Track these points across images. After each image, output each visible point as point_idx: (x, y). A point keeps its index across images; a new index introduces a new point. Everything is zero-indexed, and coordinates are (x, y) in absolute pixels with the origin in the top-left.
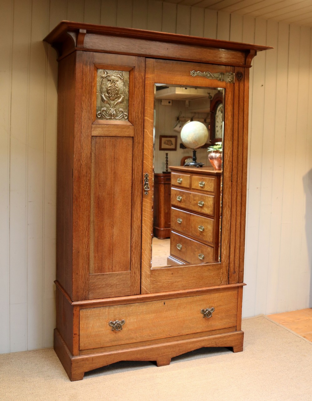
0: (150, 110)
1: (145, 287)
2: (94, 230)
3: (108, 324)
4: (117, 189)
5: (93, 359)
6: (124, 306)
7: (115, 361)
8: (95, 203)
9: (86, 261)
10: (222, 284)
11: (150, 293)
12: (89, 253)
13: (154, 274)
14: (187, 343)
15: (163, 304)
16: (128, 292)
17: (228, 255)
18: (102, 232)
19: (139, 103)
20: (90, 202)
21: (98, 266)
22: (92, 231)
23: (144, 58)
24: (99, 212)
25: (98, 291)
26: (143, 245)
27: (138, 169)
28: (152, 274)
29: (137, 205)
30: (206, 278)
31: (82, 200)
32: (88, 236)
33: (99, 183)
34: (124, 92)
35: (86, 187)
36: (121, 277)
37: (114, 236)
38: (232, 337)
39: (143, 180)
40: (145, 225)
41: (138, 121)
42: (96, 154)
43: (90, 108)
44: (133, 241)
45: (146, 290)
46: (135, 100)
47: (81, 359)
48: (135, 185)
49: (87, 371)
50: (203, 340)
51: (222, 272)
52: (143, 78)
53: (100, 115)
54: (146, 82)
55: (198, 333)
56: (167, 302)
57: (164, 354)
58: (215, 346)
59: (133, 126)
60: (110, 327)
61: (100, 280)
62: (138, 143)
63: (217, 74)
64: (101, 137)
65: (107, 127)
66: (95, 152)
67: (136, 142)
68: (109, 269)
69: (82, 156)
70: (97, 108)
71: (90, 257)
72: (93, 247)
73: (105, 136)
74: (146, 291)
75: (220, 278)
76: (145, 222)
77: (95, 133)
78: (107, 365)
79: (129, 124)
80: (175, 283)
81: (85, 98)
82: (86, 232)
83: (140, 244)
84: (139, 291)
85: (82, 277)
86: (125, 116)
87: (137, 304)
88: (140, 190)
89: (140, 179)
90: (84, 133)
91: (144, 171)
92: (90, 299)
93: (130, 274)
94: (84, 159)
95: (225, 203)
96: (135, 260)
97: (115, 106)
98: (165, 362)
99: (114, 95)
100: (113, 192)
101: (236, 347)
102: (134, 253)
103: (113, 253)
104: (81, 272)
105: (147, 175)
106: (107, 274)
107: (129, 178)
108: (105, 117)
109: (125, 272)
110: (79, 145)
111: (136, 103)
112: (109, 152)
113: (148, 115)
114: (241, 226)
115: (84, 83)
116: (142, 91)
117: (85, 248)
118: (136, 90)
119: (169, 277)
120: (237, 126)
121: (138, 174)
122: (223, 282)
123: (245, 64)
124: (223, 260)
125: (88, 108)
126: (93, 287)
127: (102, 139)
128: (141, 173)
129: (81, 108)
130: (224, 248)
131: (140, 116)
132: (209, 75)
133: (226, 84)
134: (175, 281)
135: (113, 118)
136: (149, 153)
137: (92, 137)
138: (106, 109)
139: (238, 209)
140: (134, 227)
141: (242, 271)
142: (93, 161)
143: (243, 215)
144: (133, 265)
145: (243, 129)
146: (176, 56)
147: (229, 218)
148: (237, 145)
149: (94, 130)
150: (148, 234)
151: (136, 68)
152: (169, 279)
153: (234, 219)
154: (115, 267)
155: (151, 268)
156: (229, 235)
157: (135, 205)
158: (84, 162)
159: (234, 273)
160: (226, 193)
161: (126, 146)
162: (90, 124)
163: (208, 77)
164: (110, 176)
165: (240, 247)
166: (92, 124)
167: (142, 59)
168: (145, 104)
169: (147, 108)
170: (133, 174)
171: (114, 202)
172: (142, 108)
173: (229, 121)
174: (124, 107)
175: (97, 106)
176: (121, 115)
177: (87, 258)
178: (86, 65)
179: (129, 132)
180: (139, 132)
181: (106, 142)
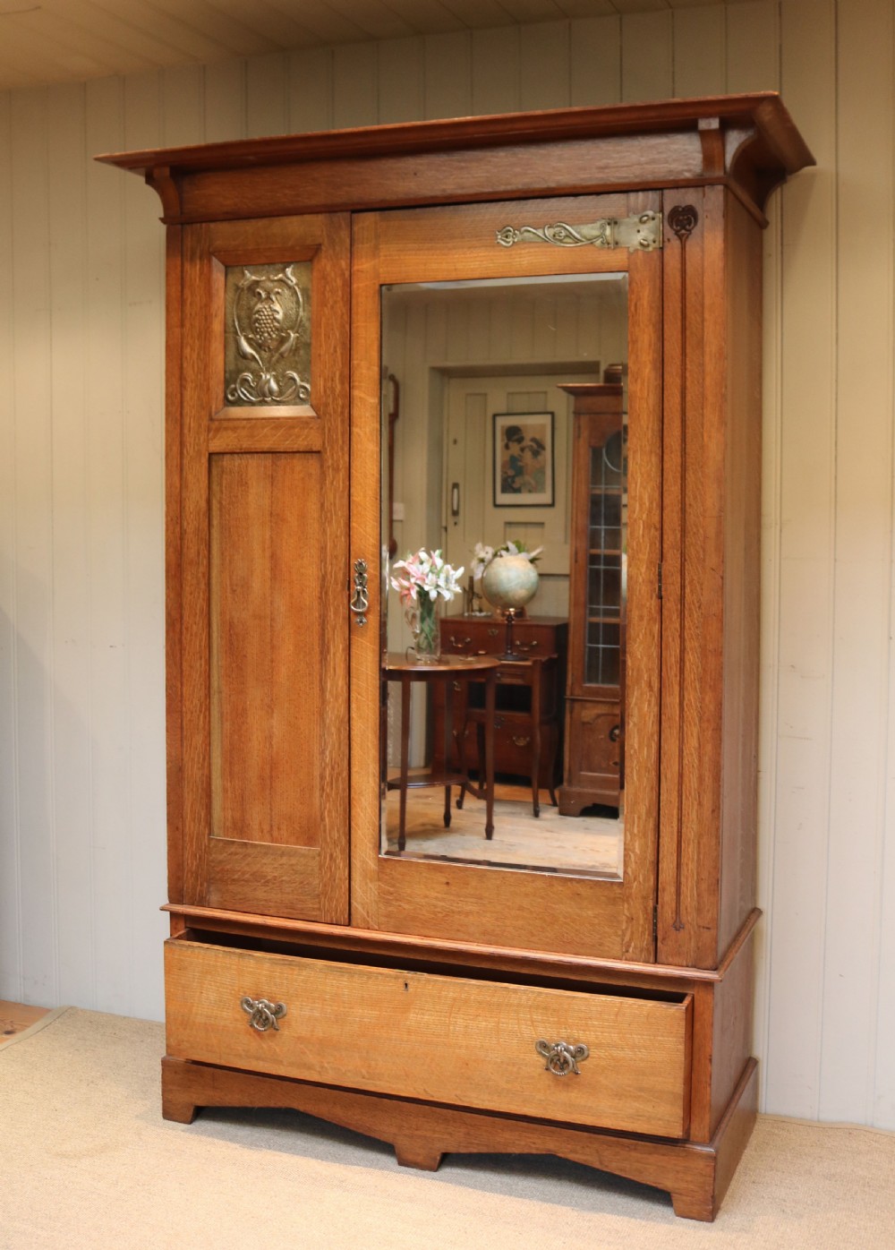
0: (369, 369)
1: (363, 908)
2: (222, 715)
4: (281, 605)
8: (222, 638)
9: (201, 797)
10: (627, 955)
11: (376, 927)
12: (209, 778)
13: (388, 871)
16: (314, 909)
17: (650, 856)
18: (243, 723)
19: (335, 351)
20: (210, 635)
21: (233, 817)
22: (217, 716)
23: (347, 215)
24: (234, 665)
25: (231, 887)
26: (355, 777)
27: (335, 546)
28: (383, 873)
29: (334, 654)
30: (566, 923)
31: (187, 629)
33: (231, 585)
34: (296, 325)
35: (196, 594)
36: (294, 861)
37: (275, 740)
39: (352, 580)
40: (360, 717)
41: (333, 401)
42: (224, 503)
43: (203, 378)
44: (326, 761)
45: (365, 915)
46: (323, 343)
48: (326, 593)
49: (201, 1103)
51: (626, 912)
52: (344, 274)
53: (234, 395)
54: (355, 286)
57: (417, 1134)
58: (597, 1166)
59: (321, 420)
61: (237, 857)
62: (333, 469)
64: (236, 456)
65: (249, 425)
66: (221, 498)
67: (329, 467)
68: (262, 832)
69: (187, 508)
70: (227, 375)
72: (220, 762)
74: (364, 918)
75: (620, 933)
76: (358, 708)
77: (216, 445)
79: (311, 413)
80: (457, 917)
81: (191, 350)
82: (199, 718)
83: (345, 774)
84: (346, 916)
85: (192, 841)
86: (301, 393)
88: (343, 611)
89: (341, 576)
90: (190, 446)
91: (352, 552)
92: (211, 905)
93: (317, 858)
94: (192, 516)
95: (635, 673)
96: (332, 818)
97: (274, 364)
98: (419, 1159)
99: (269, 334)
100: (269, 613)
102: (328, 795)
103: (271, 788)
104: (190, 828)
105: (361, 564)
106: (256, 846)
107: (311, 572)
108: (248, 398)
109: (303, 848)
110: (176, 479)
111: (327, 351)
112: (256, 497)
113: (363, 384)
114: (700, 761)
115: (188, 309)
116: (343, 314)
117: (199, 763)
118: (327, 312)
119: (438, 892)
120: (677, 399)
121: (334, 561)
122: (631, 950)
123: (702, 175)
124: (629, 871)
125: (199, 376)
126: (220, 875)
127: (237, 461)
128: (346, 559)
129: (182, 378)
130: (636, 831)
131: (338, 388)
132: (563, 234)
133: (630, 254)
134: (458, 908)
135: (269, 399)
136: (368, 498)
137: (211, 455)
138: (249, 376)
139: (689, 700)
140: (328, 721)
141: (708, 928)
142: (215, 522)
143: (708, 721)
144: (325, 831)
145: (703, 409)
146: (444, 190)
147: (651, 727)
148: (679, 469)
149: (214, 437)
150: (370, 745)
151: (323, 248)
152: (436, 898)
153: (675, 731)
154: (279, 829)
155: (380, 853)
156: (652, 788)
157: (328, 652)
158: (190, 525)
159: (678, 926)
160: (638, 635)
161: (303, 479)
162: (205, 422)
163: (561, 241)
164: (261, 566)
165: (700, 836)
166: (211, 419)
167: (342, 218)
168: (353, 353)
169: (358, 365)
170: (323, 560)
171: (271, 640)
172: (342, 364)
173: (646, 384)
174: (299, 366)
175: (227, 369)
176: (290, 390)
177: (202, 789)
178: (192, 260)
179: (307, 437)
180: (335, 437)
181: (249, 468)
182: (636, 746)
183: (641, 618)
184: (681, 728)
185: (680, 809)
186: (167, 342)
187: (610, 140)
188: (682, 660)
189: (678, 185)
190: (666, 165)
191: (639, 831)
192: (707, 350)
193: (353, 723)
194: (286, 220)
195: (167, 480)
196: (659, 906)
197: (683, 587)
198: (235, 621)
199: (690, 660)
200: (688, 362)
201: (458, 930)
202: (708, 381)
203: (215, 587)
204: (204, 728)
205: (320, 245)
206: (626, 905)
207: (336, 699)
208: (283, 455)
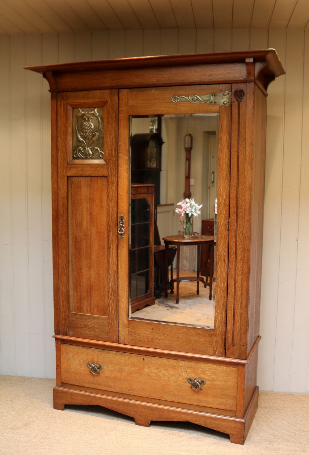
0: (125, 146)
1: (123, 337)
2: (73, 269)
3: (86, 364)
4: (94, 231)
5: (72, 394)
6: (101, 351)
7: (92, 404)
8: (72, 242)
9: (66, 298)
11: (128, 344)
12: (68, 291)
13: (132, 324)
14: (169, 410)
15: (143, 359)
16: (106, 337)
17: (224, 321)
18: (80, 272)
19: (113, 140)
20: (68, 241)
21: (77, 305)
22: (71, 270)
23: (117, 90)
24: (77, 252)
25: (77, 330)
26: (120, 291)
28: (130, 325)
29: (112, 249)
30: (194, 343)
31: (60, 239)
33: (75, 223)
34: (98, 130)
35: (63, 227)
36: (99, 321)
37: (92, 278)
38: (227, 422)
39: (119, 222)
40: (122, 271)
41: (112, 159)
42: (73, 194)
43: (65, 149)
44: (110, 286)
46: (108, 137)
47: (61, 390)
48: (110, 227)
49: (67, 403)
50: (189, 414)
51: (215, 340)
52: (116, 112)
53: (76, 155)
54: (120, 116)
55: (184, 403)
56: (146, 358)
57: (142, 414)
58: (204, 426)
59: (107, 165)
60: (88, 368)
61: (79, 319)
62: (112, 183)
63: (205, 96)
64: (77, 177)
65: (82, 166)
66: (72, 192)
67: (110, 182)
68: (87, 311)
69: (59, 196)
70: (74, 148)
72: (72, 286)
73: (80, 176)
74: (123, 340)
75: (213, 347)
76: (121, 267)
77: (70, 173)
78: (84, 404)
79: (104, 162)
80: (156, 340)
81: (61, 139)
82: (65, 271)
83: (117, 291)
84: (117, 340)
85: (63, 313)
86: (101, 155)
87: (114, 352)
88: (115, 234)
89: (115, 221)
90: (60, 174)
91: (119, 212)
92: (70, 335)
93: (107, 320)
94: (61, 199)
96: (112, 306)
97: (91, 144)
98: (143, 423)
99: (89, 133)
100: (89, 233)
101: (234, 437)
102: (111, 298)
103: (91, 295)
104: (62, 309)
105: (122, 216)
106: (85, 315)
107: (104, 219)
108: (81, 157)
109: (102, 317)
110: (56, 185)
111: (109, 139)
112: (84, 192)
113: (122, 152)
114: (242, 288)
115: (59, 124)
116: (115, 126)
117: (65, 286)
118: (109, 126)
119: (149, 332)
120: (236, 160)
121: (112, 216)
122: (216, 353)
123: (246, 79)
124: (216, 325)
125: (63, 148)
126: (73, 325)
127: (77, 179)
128: (116, 215)
129: (57, 149)
130: (219, 312)
131: (114, 153)
132: (196, 98)
133: (220, 107)
134: (156, 337)
135: (88, 157)
136: (124, 193)
137: (68, 177)
138: (82, 149)
139: (238, 267)
140: (110, 272)
141: (244, 346)
142: (70, 201)
143: (245, 274)
144: (109, 311)
145: (245, 164)
146: (152, 82)
147: (225, 276)
148: (236, 185)
149: (69, 171)
150: (125, 280)
151: (108, 102)
152: (149, 334)
153: (233, 278)
154: (93, 310)
155: (129, 318)
156: (225, 297)
157: (110, 248)
158: (61, 202)
159: (233, 345)
160: (221, 244)
161: (101, 186)
162: (66, 165)
163: (195, 101)
164: (86, 217)
165: (241, 314)
166: (68, 164)
167: (115, 91)
168: (119, 140)
169: (121, 144)
170: (108, 215)
171: (90, 243)
172: (115, 145)
173: (225, 154)
174: (99, 145)
175: (74, 146)
176: (96, 154)
177: (66, 296)
178: (60, 106)
179: (102, 171)
180: (112, 171)
181: (82, 182)
182: (219, 283)
183: (222, 238)
184: (235, 277)
185: (234, 304)
186: (52, 136)
187: (213, 65)
188: (236, 253)
189: (237, 82)
190: (233, 74)
191: (220, 312)
192: (247, 142)
193: (119, 273)
194: (95, 92)
195: (52, 186)
196: (227, 338)
197: (237, 227)
198: (77, 236)
199: (239, 253)
200: (240, 146)
201: (156, 345)
202: (247, 154)
203: (70, 224)
204: (66, 274)
205: (107, 101)
206: (215, 337)
207: (113, 265)
208: (94, 178)
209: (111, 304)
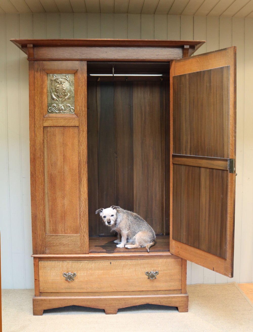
2: (49, 200)
3: (62, 274)
4: (67, 168)
5: (50, 300)
6: (75, 262)
7: (68, 305)
8: (48, 179)
9: (43, 224)
12: (45, 218)
14: (132, 298)
15: (109, 263)
16: (78, 251)
18: (55, 202)
19: (83, 99)
20: (44, 178)
21: (53, 228)
22: (47, 201)
24: (52, 186)
25: (53, 248)
27: (83, 152)
31: (37, 177)
32: (43, 204)
33: (51, 163)
34: (70, 91)
35: (40, 167)
36: (72, 238)
37: (65, 206)
38: (176, 298)
41: (82, 113)
42: (48, 141)
43: (41, 105)
44: (81, 211)
46: (79, 96)
47: (40, 299)
48: (81, 165)
49: (46, 309)
50: (148, 298)
52: (85, 79)
53: (50, 110)
55: (143, 291)
56: (113, 262)
57: (111, 305)
58: (159, 304)
59: (78, 118)
60: (64, 277)
61: (54, 239)
62: (82, 131)
64: (52, 127)
65: (56, 119)
66: (47, 139)
67: (81, 131)
68: (62, 232)
69: (36, 142)
70: (48, 105)
71: (46, 221)
72: (48, 213)
73: (55, 127)
77: (46, 124)
78: (61, 307)
79: (75, 116)
81: (37, 97)
82: (41, 201)
83: (87, 213)
84: (88, 251)
85: (40, 236)
86: (72, 110)
87: (86, 261)
89: (85, 160)
90: (37, 125)
92: (46, 253)
93: (79, 237)
94: (38, 145)
97: (63, 102)
98: (112, 312)
99: (62, 94)
100: (63, 171)
101: (181, 308)
102: (82, 220)
103: (64, 219)
104: (39, 232)
106: (60, 235)
107: (76, 159)
108: (55, 111)
109: (75, 235)
110: (33, 134)
111: (80, 99)
112: (58, 139)
115: (36, 85)
116: (85, 89)
117: (42, 214)
118: (80, 88)
121: (83, 156)
125: (40, 105)
126: (49, 245)
127: (52, 129)
129: (34, 105)
131: (84, 109)
135: (61, 112)
137: (44, 127)
138: (55, 105)
140: (82, 200)
142: (45, 146)
144: (81, 229)
146: (114, 57)
149: (45, 122)
154: (67, 230)
157: (82, 181)
158: (38, 147)
161: (73, 134)
162: (42, 118)
164: (60, 158)
166: (44, 117)
167: (84, 63)
170: (79, 156)
171: (64, 178)
172: (85, 103)
174: (71, 103)
175: (48, 103)
176: (68, 109)
177: (43, 221)
178: (37, 71)
179: (74, 122)
180: (83, 122)
181: (56, 131)
186: (29, 95)
187: (159, 48)
190: (173, 56)
194: (67, 62)
195: (30, 134)
198: (52, 174)
203: (46, 165)
205: (78, 70)
207: (84, 193)
208: (67, 127)
209: (83, 224)
